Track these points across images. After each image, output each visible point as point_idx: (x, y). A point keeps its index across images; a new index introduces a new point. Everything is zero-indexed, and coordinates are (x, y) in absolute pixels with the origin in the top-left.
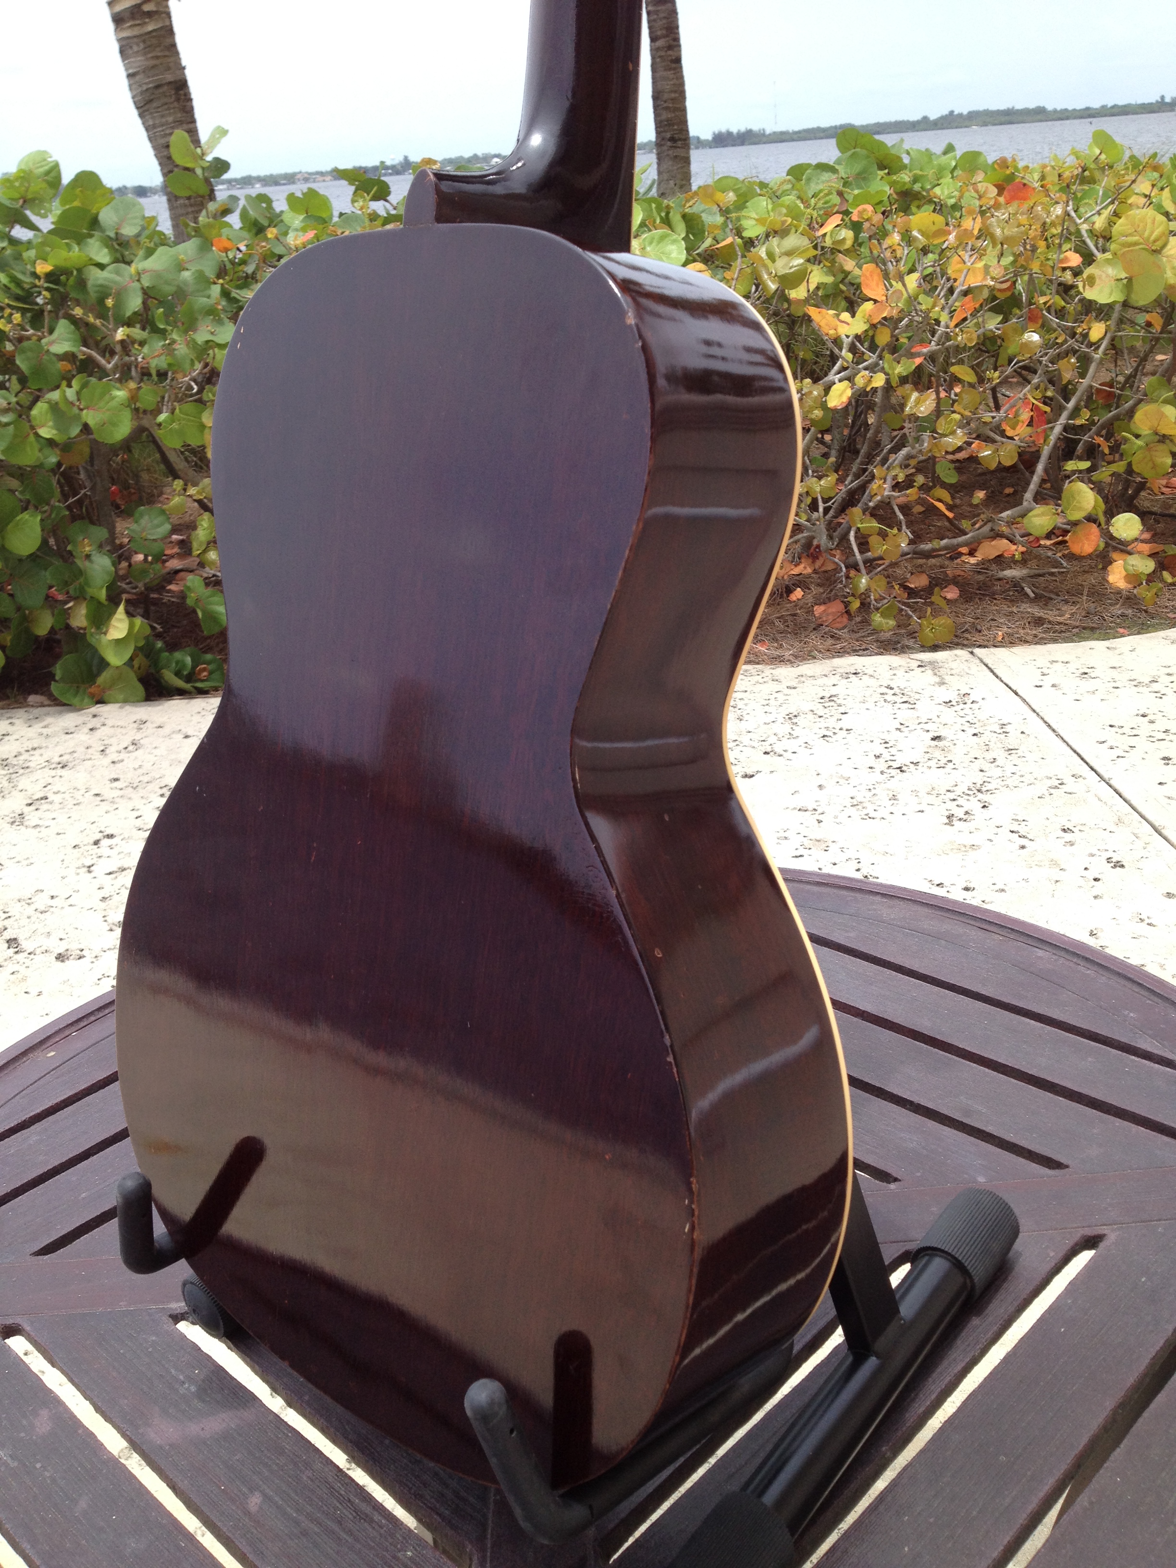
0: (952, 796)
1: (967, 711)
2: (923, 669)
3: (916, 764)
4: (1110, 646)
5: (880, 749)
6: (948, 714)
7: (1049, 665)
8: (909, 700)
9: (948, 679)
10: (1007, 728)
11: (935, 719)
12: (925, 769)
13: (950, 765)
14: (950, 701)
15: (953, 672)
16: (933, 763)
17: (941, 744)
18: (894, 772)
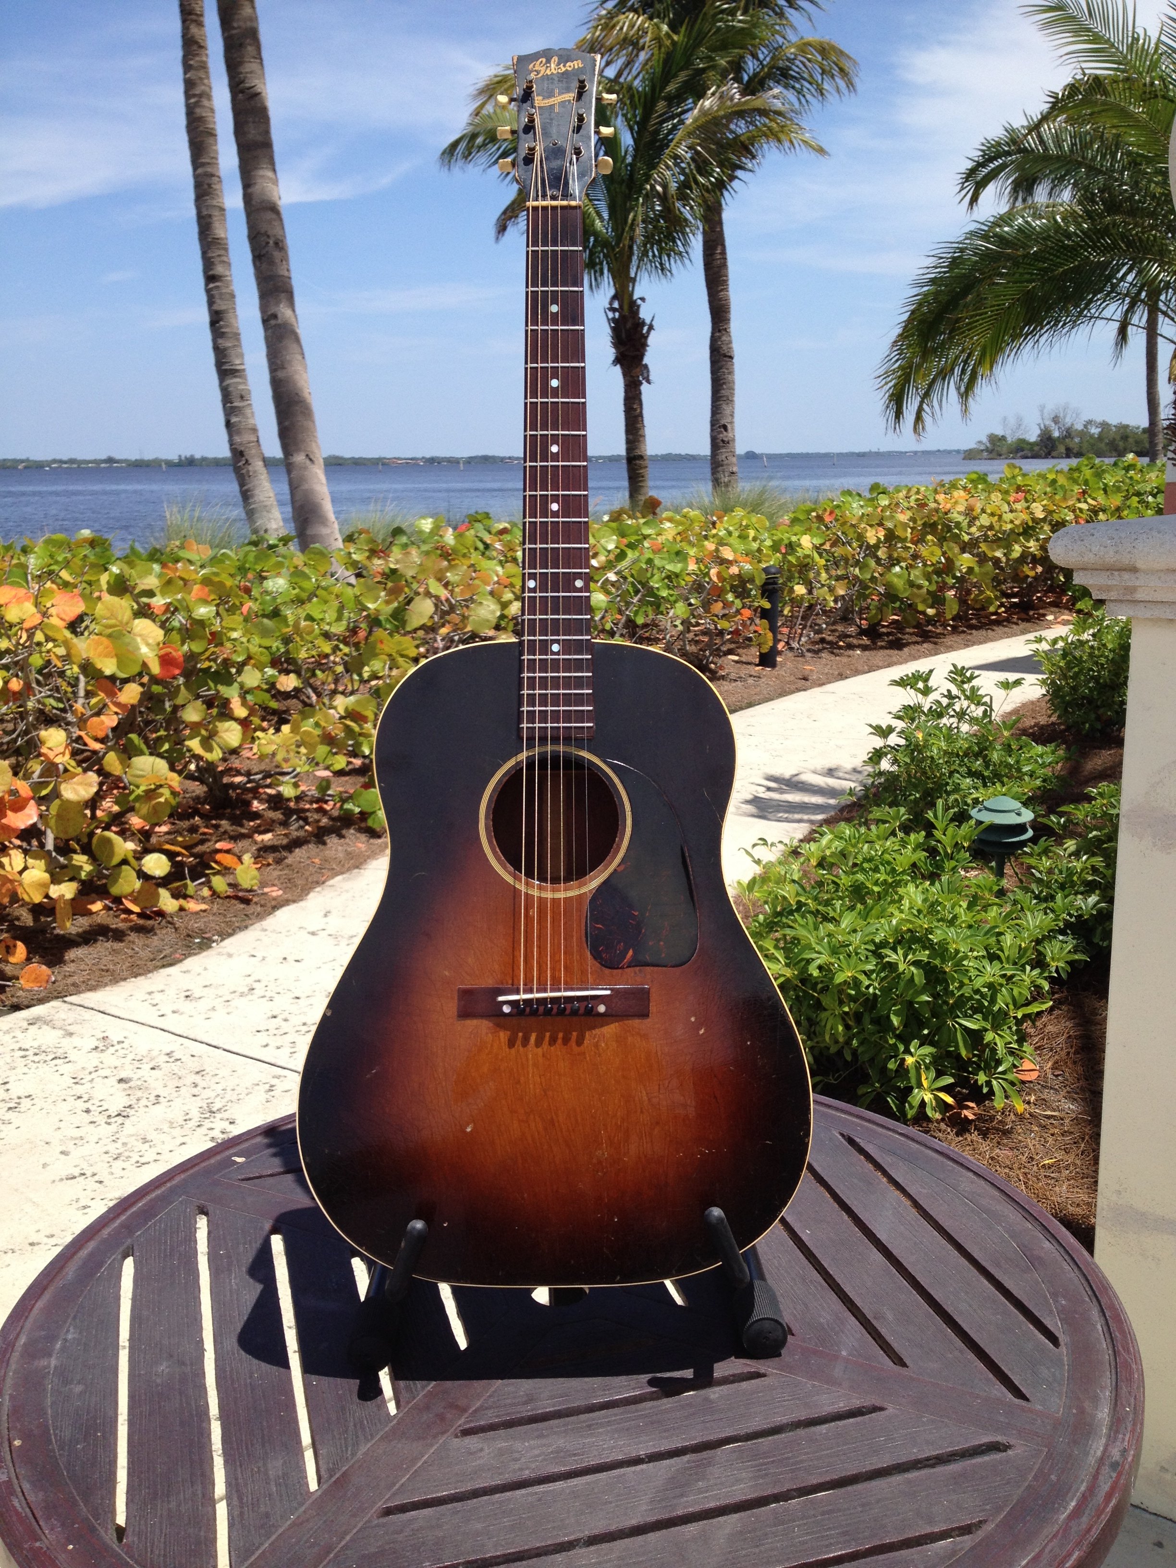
0: (192, 1124)
1: (124, 1051)
2: (36, 1026)
3: (130, 1106)
4: (185, 969)
5: (81, 1105)
6: (109, 1058)
7: (147, 996)
8: (58, 1055)
9: (71, 1029)
10: (177, 1055)
11: (101, 1066)
12: (143, 1110)
13: (161, 1099)
14: (97, 1048)
15: (70, 1021)
16: (144, 1102)
17: (132, 1084)
18: (120, 1120)
